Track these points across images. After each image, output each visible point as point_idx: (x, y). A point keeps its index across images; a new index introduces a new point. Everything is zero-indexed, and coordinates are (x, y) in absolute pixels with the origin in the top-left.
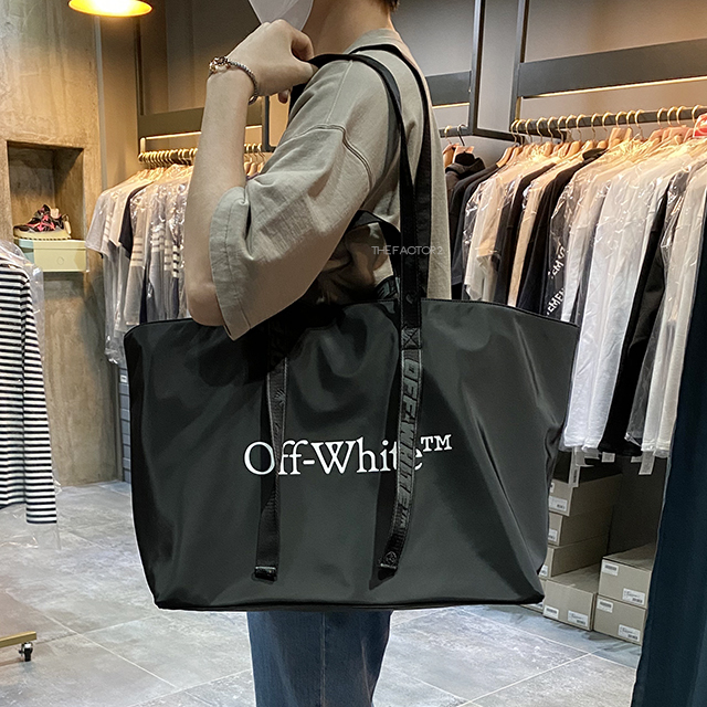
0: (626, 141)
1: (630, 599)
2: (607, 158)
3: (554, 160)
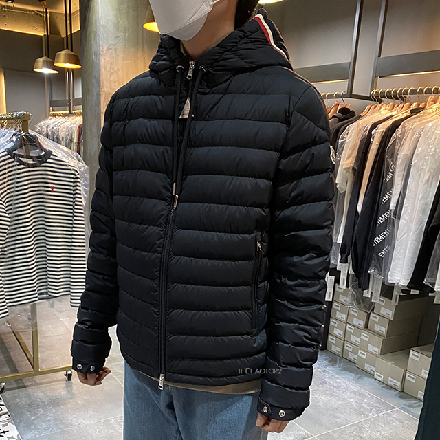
1: (426, 376)
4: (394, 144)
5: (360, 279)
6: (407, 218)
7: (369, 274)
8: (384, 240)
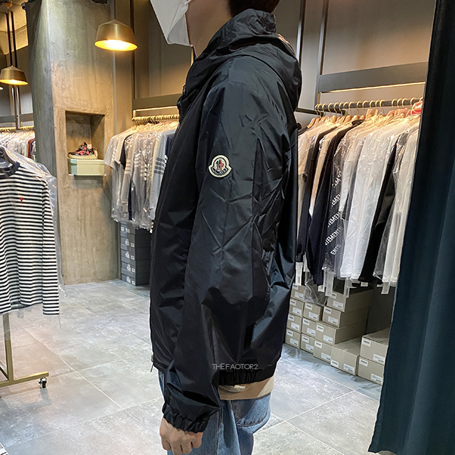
0: (375, 116)
1: (377, 360)
2: (365, 124)
3: (337, 125)
4: (340, 152)
5: (315, 275)
6: (355, 219)
7: (323, 271)
8: (335, 239)
